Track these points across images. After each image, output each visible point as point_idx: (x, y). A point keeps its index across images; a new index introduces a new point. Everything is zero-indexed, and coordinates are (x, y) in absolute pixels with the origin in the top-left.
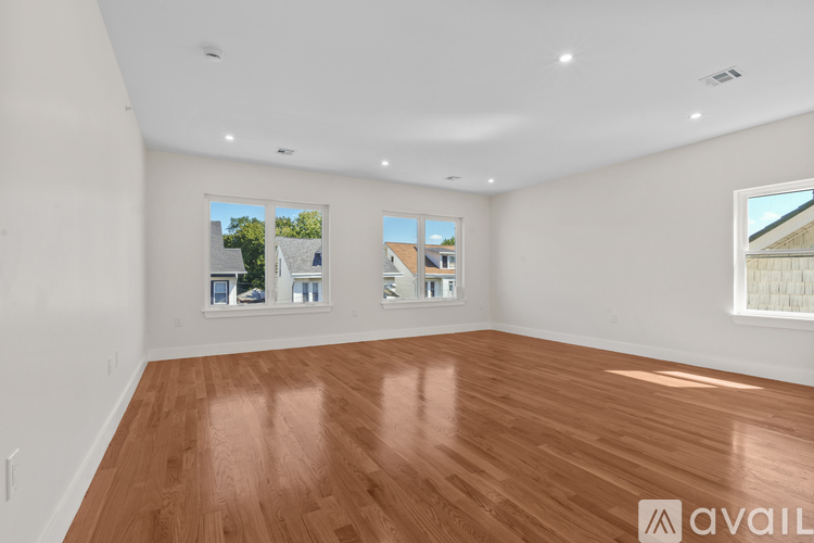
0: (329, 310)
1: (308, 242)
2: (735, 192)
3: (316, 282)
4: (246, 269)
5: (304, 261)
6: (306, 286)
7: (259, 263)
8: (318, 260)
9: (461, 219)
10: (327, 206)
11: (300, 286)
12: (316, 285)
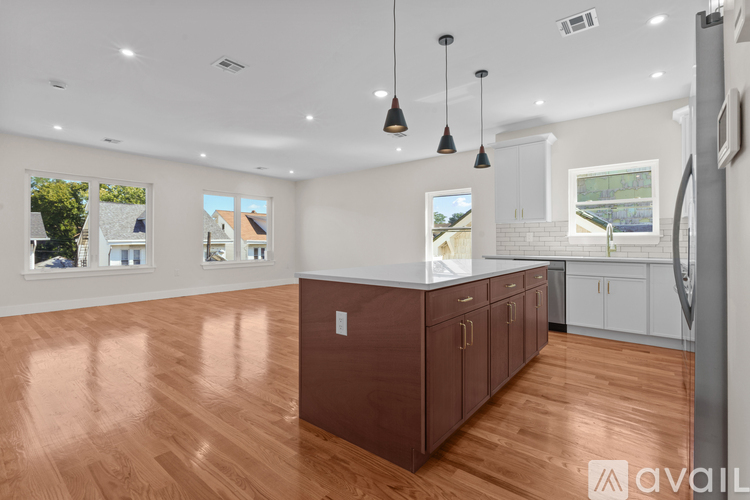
0: (152, 271)
1: (128, 208)
2: (426, 194)
3: (137, 249)
4: (48, 236)
5: (123, 227)
6: (125, 253)
7: (63, 228)
8: (140, 226)
9: (271, 198)
10: (151, 184)
11: (118, 254)
12: (138, 253)
